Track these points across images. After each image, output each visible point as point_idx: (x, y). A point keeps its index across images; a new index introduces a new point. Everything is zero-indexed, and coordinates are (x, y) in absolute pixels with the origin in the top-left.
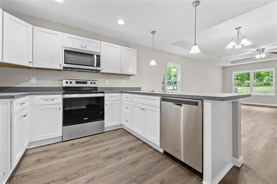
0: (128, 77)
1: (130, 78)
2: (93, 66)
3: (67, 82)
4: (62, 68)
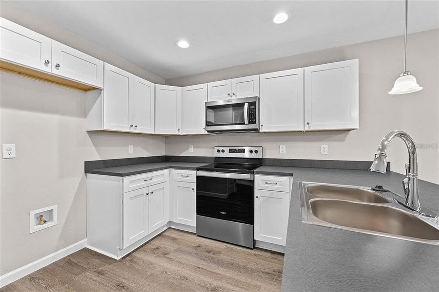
0: (341, 136)
1: (346, 137)
2: (244, 124)
3: (218, 151)
4: (206, 133)
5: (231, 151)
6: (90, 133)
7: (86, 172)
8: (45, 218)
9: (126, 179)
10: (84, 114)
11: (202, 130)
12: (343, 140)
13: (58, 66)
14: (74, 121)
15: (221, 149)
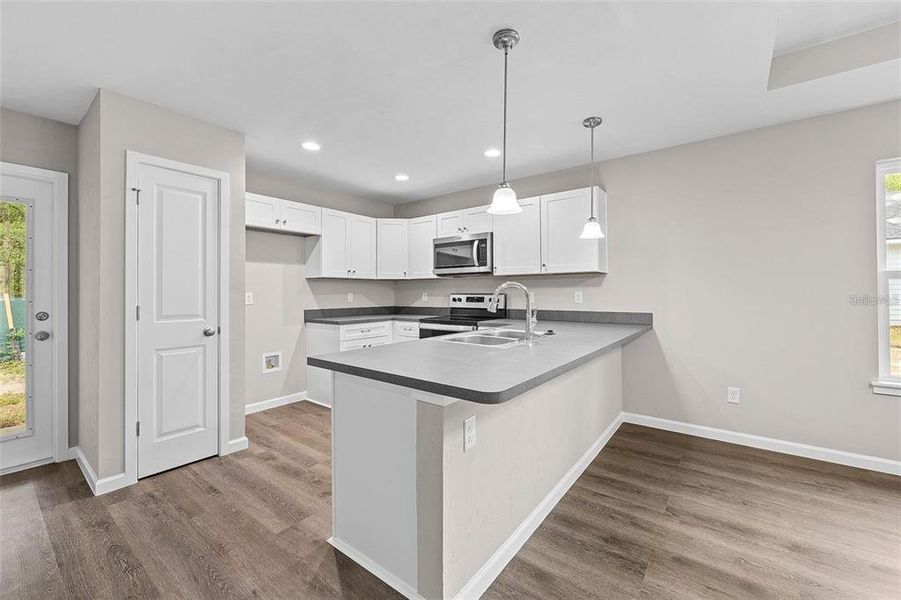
0: (595, 279)
1: (602, 282)
2: (474, 265)
3: (454, 300)
4: (436, 277)
5: (468, 299)
6: (309, 280)
7: (306, 321)
8: (273, 363)
9: (343, 328)
10: (303, 260)
11: (429, 272)
12: (599, 285)
13: (285, 222)
14: (295, 268)
15: (457, 297)
